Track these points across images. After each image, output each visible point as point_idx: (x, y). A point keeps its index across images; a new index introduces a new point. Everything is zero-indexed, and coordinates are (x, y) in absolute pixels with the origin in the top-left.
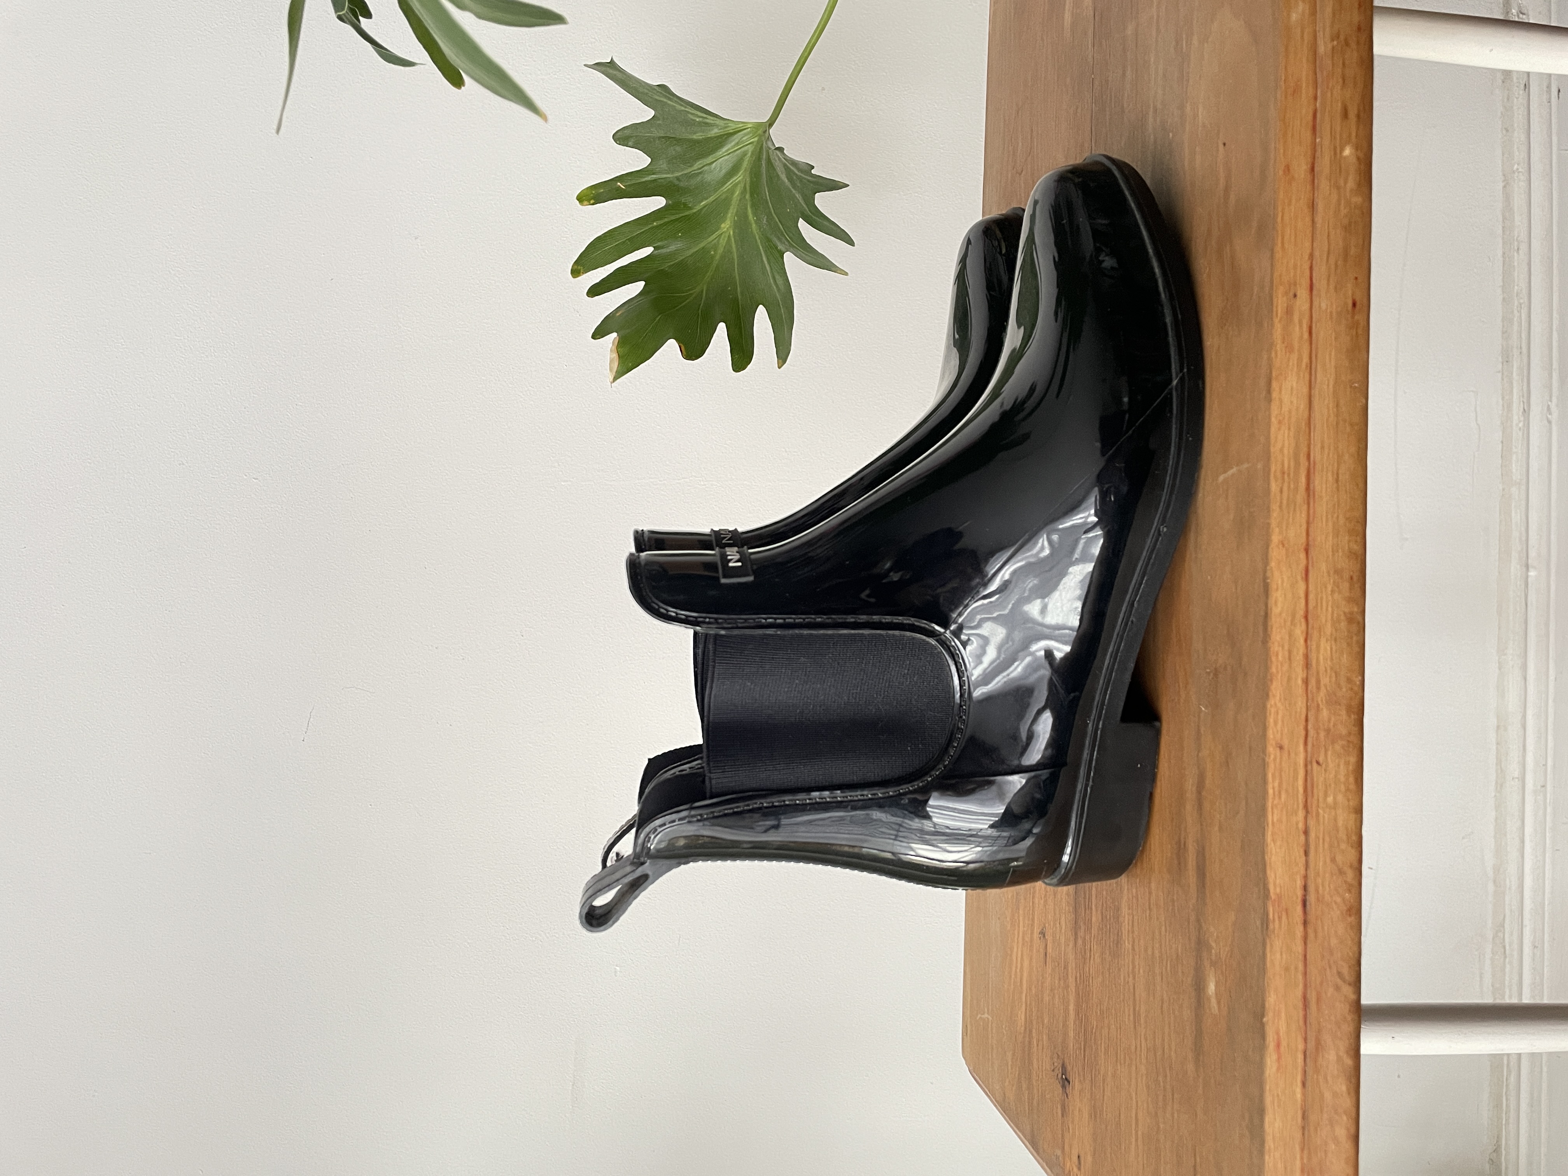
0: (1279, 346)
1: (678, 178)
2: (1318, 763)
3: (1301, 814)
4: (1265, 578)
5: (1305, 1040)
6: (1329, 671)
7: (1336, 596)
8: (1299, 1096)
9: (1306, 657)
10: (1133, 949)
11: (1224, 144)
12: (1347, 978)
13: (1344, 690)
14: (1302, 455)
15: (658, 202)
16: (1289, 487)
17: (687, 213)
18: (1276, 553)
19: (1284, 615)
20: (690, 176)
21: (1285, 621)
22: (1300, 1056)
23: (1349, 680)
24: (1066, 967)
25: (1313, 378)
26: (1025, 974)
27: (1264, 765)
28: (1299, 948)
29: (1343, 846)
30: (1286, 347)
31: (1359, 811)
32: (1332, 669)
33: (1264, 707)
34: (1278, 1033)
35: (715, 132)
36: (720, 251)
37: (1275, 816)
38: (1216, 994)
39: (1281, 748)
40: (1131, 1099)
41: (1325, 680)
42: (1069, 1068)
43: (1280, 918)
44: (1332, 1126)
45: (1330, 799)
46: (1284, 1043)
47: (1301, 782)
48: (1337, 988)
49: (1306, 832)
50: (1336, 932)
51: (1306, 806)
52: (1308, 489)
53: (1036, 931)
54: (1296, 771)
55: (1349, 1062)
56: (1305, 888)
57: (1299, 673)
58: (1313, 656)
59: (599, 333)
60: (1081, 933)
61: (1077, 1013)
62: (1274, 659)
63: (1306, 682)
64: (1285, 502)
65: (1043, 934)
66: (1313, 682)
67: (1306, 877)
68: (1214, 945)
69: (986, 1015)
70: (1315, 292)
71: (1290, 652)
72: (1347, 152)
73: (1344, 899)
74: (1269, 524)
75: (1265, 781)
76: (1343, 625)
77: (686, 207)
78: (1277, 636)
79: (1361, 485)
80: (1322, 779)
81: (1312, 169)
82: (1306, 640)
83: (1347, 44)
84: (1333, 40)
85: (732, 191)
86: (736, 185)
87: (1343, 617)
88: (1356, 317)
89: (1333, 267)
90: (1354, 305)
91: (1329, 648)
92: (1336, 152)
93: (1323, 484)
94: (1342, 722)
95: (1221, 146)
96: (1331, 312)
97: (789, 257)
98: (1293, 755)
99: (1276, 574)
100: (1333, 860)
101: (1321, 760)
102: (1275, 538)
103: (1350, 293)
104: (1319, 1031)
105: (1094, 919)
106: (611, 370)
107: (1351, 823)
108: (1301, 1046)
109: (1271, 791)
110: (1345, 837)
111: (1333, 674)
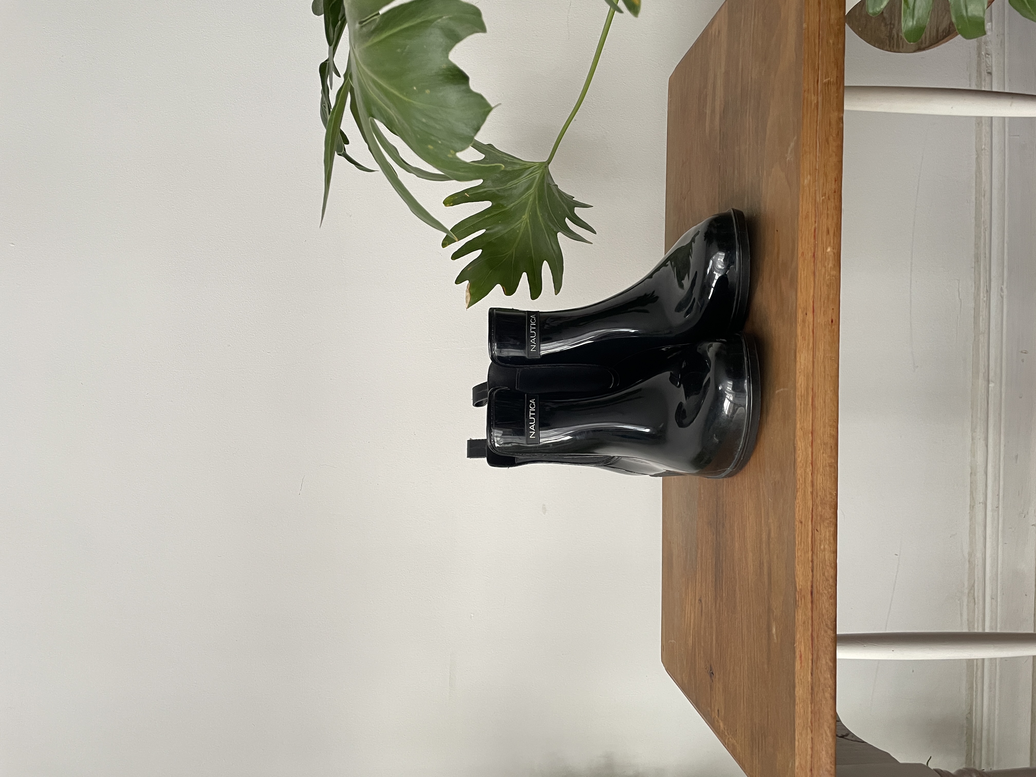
0: (800, 338)
1: (498, 190)
2: (817, 530)
3: (810, 553)
4: (794, 444)
5: (812, 654)
6: (821, 489)
7: (824, 455)
8: (810, 679)
9: (812, 482)
10: (741, 611)
11: (777, 231)
12: (830, 627)
13: (828, 498)
14: (809, 389)
15: (487, 204)
16: (804, 403)
17: (503, 210)
18: (799, 433)
19: (802, 462)
20: (505, 190)
21: (803, 465)
22: (810, 661)
23: (831, 494)
24: (711, 618)
25: (814, 353)
26: (692, 621)
27: (794, 530)
28: (810, 614)
29: (828, 568)
30: (803, 337)
31: (835, 552)
32: (823, 488)
33: (794, 504)
34: (800, 651)
35: (517, 167)
36: (522, 230)
37: (799, 553)
38: (776, 633)
39: (801, 522)
40: (741, 681)
41: (820, 493)
42: (713, 668)
43: (801, 600)
44: (824, 692)
45: (822, 547)
46: (803, 656)
47: (810, 539)
48: (826, 632)
49: (812, 561)
50: (825, 607)
51: (812, 550)
52: (812, 405)
53: (697, 599)
54: (808, 534)
55: (831, 664)
56: (812, 587)
57: (810, 490)
58: (815, 481)
59: (459, 281)
60: (718, 602)
61: (717, 641)
62: (798, 482)
63: (812, 493)
64: (802, 410)
65: (700, 600)
66: (815, 493)
67: (812, 582)
68: (775, 611)
69: (673, 641)
70: (815, 314)
71: (805, 479)
72: (829, 250)
73: (828, 592)
74: (795, 419)
75: (794, 538)
76: (828, 468)
77: (503, 206)
78: (799, 471)
79: (836, 404)
80: (818, 538)
81: (814, 255)
82: (812, 474)
83: (829, 199)
84: (822, 196)
85: (528, 199)
86: (530, 195)
87: (827, 465)
88: (833, 327)
89: (822, 303)
90: (832, 321)
91: (821, 479)
92: (824, 250)
93: (819, 402)
94: (828, 513)
95: (776, 231)
96: (822, 324)
97: (560, 235)
98: (806, 526)
99: (799, 443)
100: (824, 574)
101: (818, 530)
102: (798, 426)
103: (830, 316)
104: (818, 651)
105: (724, 595)
106: (466, 302)
107: (832, 558)
108: (810, 657)
109: (797, 542)
110: (829, 564)
111: (823, 491)
